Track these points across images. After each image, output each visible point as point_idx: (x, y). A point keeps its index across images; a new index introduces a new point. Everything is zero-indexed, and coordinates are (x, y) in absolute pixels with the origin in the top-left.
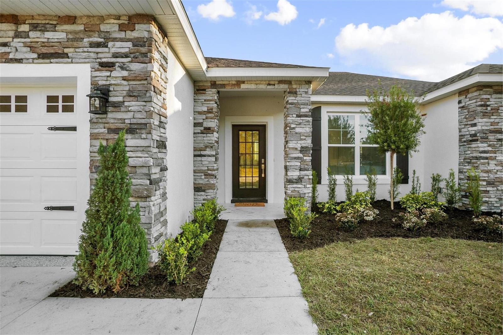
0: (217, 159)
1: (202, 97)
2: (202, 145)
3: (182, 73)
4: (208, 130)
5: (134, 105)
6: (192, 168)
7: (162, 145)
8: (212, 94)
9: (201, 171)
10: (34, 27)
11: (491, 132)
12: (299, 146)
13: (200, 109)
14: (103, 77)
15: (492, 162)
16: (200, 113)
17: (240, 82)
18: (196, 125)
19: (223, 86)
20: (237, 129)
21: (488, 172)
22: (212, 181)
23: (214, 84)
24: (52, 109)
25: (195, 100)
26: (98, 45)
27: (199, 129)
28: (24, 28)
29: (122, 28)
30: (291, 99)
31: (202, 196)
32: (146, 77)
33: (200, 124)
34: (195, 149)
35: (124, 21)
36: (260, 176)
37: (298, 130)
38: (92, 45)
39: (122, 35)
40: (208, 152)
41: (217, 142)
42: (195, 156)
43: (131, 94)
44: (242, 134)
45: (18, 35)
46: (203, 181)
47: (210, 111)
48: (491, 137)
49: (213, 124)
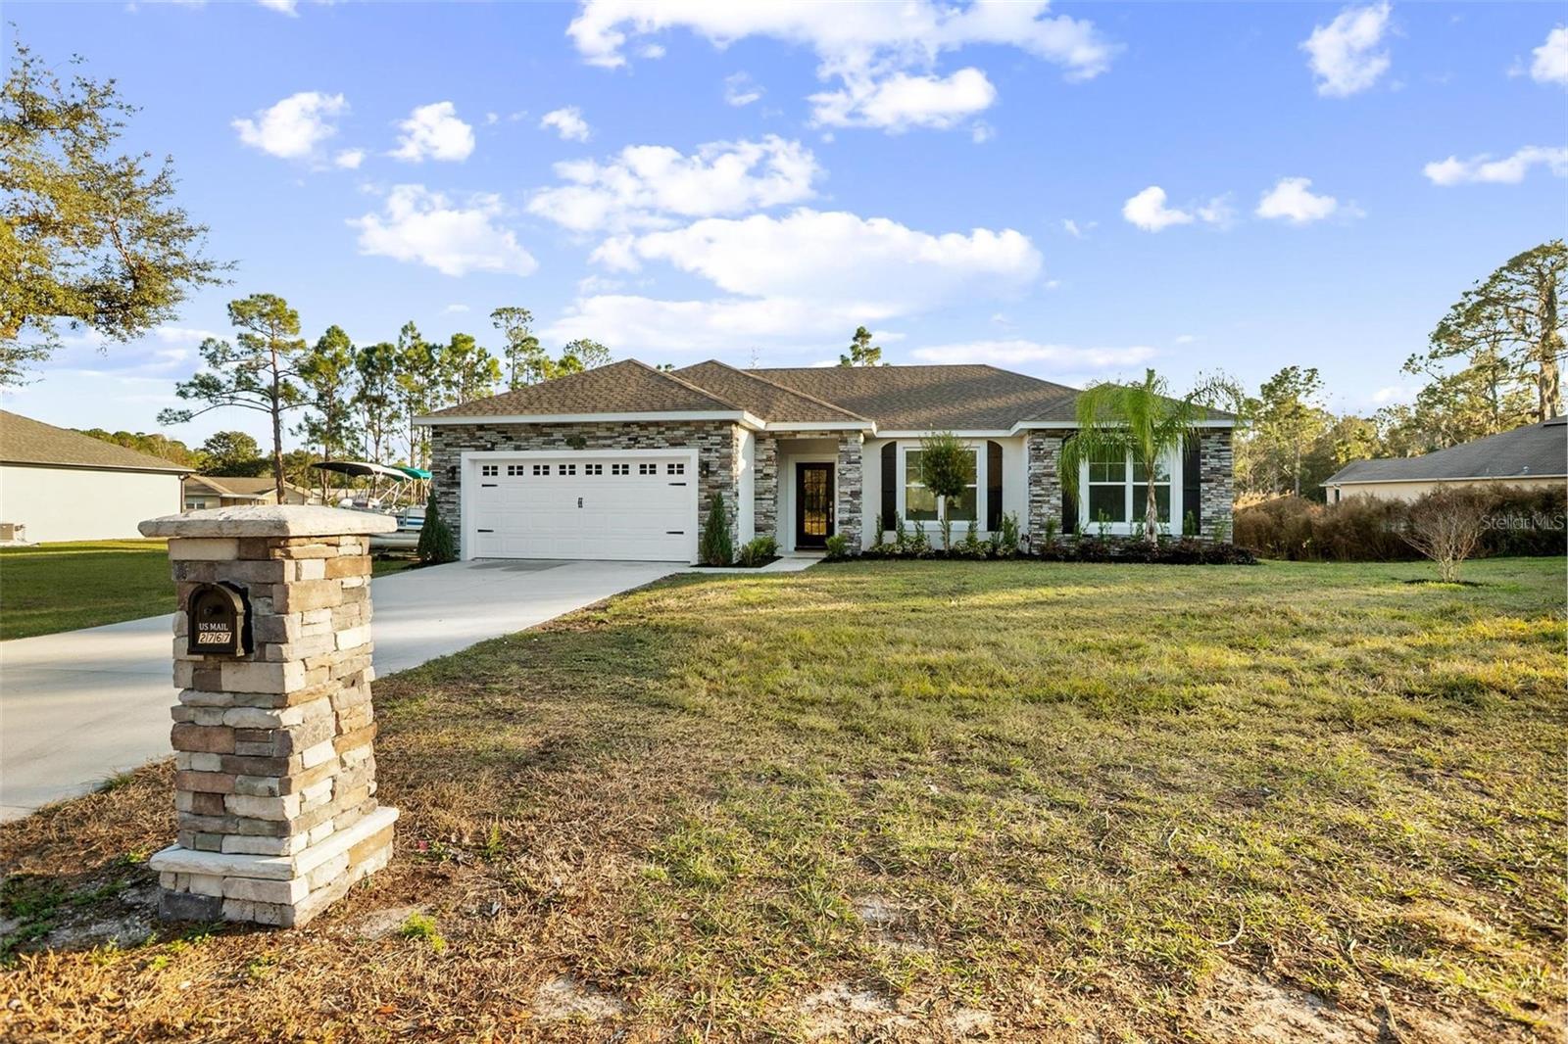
0: (776, 502)
1: (763, 447)
2: (762, 490)
3: (747, 433)
4: (767, 476)
5: (723, 472)
6: (753, 511)
7: (737, 495)
8: (771, 444)
9: (761, 513)
10: (668, 429)
11: (1045, 475)
12: (849, 491)
13: (760, 458)
14: (706, 457)
15: (1046, 506)
16: (760, 461)
17: (795, 433)
18: (756, 471)
19: (781, 435)
20: (801, 468)
21: (1041, 515)
22: (771, 522)
23: (772, 434)
24: (671, 472)
25: (756, 449)
26: (703, 438)
27: (759, 475)
28: (662, 429)
29: (716, 428)
30: (842, 447)
31: (761, 536)
32: (729, 456)
33: (761, 471)
34: (756, 494)
35: (717, 424)
36: (828, 521)
37: (848, 476)
38: (699, 438)
39: (716, 432)
40: (767, 496)
41: (776, 487)
42: (756, 499)
43: (721, 466)
44: (808, 474)
45: (659, 433)
46: (762, 521)
47: (769, 459)
48: (1044, 480)
49: (771, 471)
